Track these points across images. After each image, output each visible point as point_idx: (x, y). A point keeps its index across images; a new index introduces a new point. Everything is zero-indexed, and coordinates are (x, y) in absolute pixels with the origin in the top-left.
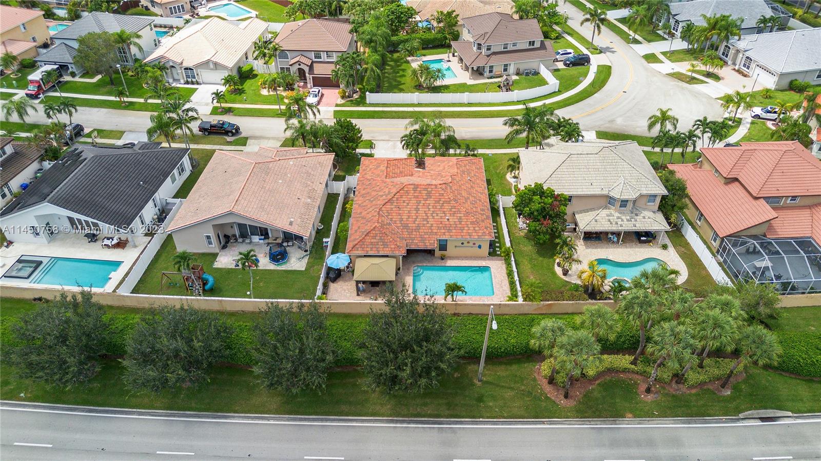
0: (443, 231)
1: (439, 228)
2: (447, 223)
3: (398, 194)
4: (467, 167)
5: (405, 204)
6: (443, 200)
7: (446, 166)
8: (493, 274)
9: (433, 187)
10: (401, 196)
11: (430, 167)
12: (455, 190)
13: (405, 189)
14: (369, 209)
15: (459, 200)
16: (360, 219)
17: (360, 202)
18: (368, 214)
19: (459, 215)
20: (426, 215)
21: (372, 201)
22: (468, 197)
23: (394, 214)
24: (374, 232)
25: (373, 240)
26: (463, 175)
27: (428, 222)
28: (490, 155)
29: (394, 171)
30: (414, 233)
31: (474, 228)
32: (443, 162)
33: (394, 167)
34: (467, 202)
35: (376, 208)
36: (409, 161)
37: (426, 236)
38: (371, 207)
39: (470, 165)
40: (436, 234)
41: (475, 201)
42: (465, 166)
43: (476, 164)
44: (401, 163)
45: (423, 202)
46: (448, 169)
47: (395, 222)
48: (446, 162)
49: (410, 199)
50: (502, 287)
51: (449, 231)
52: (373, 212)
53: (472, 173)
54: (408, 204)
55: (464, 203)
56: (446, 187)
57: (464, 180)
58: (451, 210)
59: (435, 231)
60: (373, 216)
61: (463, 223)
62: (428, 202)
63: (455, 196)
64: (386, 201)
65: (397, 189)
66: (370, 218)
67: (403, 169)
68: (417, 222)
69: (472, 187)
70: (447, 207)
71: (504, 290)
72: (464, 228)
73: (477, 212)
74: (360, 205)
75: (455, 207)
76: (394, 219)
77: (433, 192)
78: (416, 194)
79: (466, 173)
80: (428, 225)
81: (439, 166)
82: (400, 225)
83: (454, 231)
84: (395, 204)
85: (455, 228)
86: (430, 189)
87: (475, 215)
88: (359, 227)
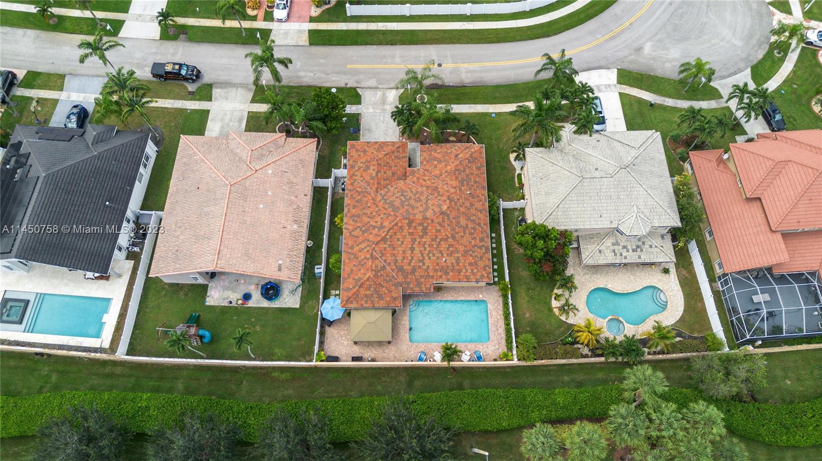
0: (439, 274)
1: (436, 270)
2: (444, 264)
3: (391, 231)
4: (467, 171)
5: (400, 243)
6: (440, 237)
7: (444, 171)
8: (489, 312)
9: (430, 221)
10: (395, 234)
11: (425, 165)
12: (453, 218)
13: (399, 225)
14: (360, 243)
15: (457, 235)
16: (352, 257)
17: (351, 228)
18: (360, 251)
19: (456, 255)
20: (422, 255)
21: (364, 232)
22: (467, 225)
23: (388, 255)
24: (368, 283)
25: (368, 292)
26: (463, 188)
27: (424, 264)
28: (493, 115)
29: (385, 175)
30: (410, 276)
31: (472, 270)
32: (440, 161)
33: (385, 168)
34: (465, 233)
35: (368, 246)
36: (401, 151)
37: (422, 280)
38: (363, 241)
39: (469, 165)
40: (432, 277)
41: (474, 229)
42: (464, 171)
43: (476, 161)
44: (393, 157)
45: (418, 240)
46: (446, 177)
47: (389, 264)
48: (443, 164)
49: (405, 237)
50: (498, 330)
51: (447, 273)
52: (365, 250)
53: (472, 178)
54: (402, 243)
55: (462, 237)
56: (443, 219)
57: (463, 196)
58: (448, 250)
59: (431, 274)
60: (365, 258)
61: (461, 264)
62: (424, 240)
63: (453, 229)
64: (379, 238)
65: (390, 223)
66: (363, 260)
67: (396, 168)
68: (412, 264)
69: (472, 205)
70: (444, 245)
71: (500, 334)
72: (461, 270)
73: (475, 246)
74: (350, 232)
75: (452, 246)
76: (388, 261)
77: (429, 228)
78: (411, 231)
79: (465, 182)
80: (425, 267)
81: (436, 167)
82: (394, 267)
83: (451, 274)
84: (388, 243)
85: (452, 271)
86: (425, 225)
87: (474, 252)
88: (352, 270)
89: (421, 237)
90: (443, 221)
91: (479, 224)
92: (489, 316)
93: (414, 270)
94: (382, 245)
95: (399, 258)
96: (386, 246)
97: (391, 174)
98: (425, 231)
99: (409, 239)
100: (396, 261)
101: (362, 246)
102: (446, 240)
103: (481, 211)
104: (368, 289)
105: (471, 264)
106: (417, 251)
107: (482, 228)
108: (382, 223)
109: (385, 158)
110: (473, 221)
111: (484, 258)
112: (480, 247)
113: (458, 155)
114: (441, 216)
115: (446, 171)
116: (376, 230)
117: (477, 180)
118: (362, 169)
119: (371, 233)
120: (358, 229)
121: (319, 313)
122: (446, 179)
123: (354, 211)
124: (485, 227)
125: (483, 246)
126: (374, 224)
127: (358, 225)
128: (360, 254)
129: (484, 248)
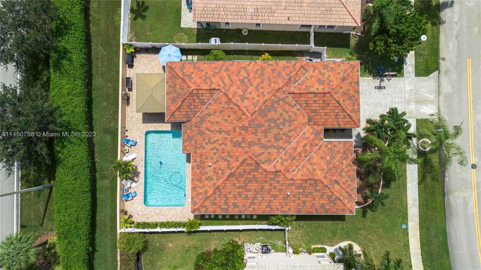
0: (198, 160)
2: (206, 164)
3: (237, 109)
5: (226, 118)
6: (231, 160)
7: (315, 167)
8: (174, 207)
9: (246, 149)
10: (235, 113)
11: (326, 146)
12: (254, 176)
13: (243, 117)
14: (230, 78)
15: (235, 179)
16: (217, 71)
17: (250, 68)
18: (221, 78)
19: (214, 178)
20: (215, 142)
21: (242, 81)
22: (249, 190)
23: (215, 107)
24: (186, 86)
25: (178, 87)
26: (294, 188)
27: (207, 144)
28: (404, 226)
29: (312, 102)
30: (196, 129)
31: (201, 193)
32: (328, 163)
33: (321, 102)
34: (239, 187)
35: (225, 85)
36: (346, 120)
37: (193, 142)
38: (231, 80)
39: (325, 196)
40: (196, 152)
41: (246, 198)
42: (316, 191)
43: (332, 204)
44: (337, 111)
45: (229, 137)
46: (308, 169)
47: (207, 108)
48: (325, 167)
49: (232, 123)
50: (156, 215)
51: (199, 167)
52: (221, 83)
53: (308, 199)
54: (226, 121)
55: (234, 185)
56: (251, 165)
57: (284, 188)
58: (220, 169)
59: (198, 151)
60: (212, 83)
61: (206, 182)
62: (229, 143)
63: (241, 175)
64: (230, 96)
65: (246, 107)
66: (211, 80)
67: (323, 114)
68: (207, 132)
69: (275, 197)
70: (224, 164)
71: (152, 216)
72: (201, 182)
73: (227, 198)
74: (244, 68)
75: (223, 174)
76: (210, 107)
77: (240, 149)
78: (237, 130)
79: (301, 191)
80: (204, 144)
81: (322, 158)
82: (204, 113)
83: (198, 171)
84: (226, 106)
85: (201, 173)
86: (243, 145)
87: (219, 196)
88: (203, 70)
89: (232, 141)
90: (248, 165)
91: (252, 203)
92: (170, 207)
93: (201, 133)
94: (224, 99)
95: (212, 118)
96: (223, 104)
97: (314, 108)
98: (237, 144)
99: (230, 127)
100: (209, 115)
101: (227, 80)
102: (229, 167)
103: (269, 206)
104: (181, 88)
105: (206, 192)
106: (219, 136)
107: (249, 207)
108: (247, 99)
109: (335, 102)
110: (255, 197)
111: (215, 207)
112: (226, 203)
113: (339, 184)
114: (253, 162)
115: (314, 170)
116: (241, 93)
117: (307, 204)
118: (320, 76)
119: (238, 88)
120: (246, 75)
121: (167, 44)
122: (305, 170)
123: (269, 70)
124: (251, 209)
125: (229, 207)
126: (249, 90)
127: (252, 75)
128: (218, 78)
129: (227, 207)
